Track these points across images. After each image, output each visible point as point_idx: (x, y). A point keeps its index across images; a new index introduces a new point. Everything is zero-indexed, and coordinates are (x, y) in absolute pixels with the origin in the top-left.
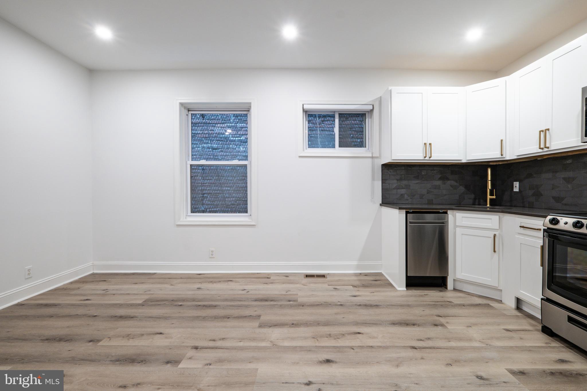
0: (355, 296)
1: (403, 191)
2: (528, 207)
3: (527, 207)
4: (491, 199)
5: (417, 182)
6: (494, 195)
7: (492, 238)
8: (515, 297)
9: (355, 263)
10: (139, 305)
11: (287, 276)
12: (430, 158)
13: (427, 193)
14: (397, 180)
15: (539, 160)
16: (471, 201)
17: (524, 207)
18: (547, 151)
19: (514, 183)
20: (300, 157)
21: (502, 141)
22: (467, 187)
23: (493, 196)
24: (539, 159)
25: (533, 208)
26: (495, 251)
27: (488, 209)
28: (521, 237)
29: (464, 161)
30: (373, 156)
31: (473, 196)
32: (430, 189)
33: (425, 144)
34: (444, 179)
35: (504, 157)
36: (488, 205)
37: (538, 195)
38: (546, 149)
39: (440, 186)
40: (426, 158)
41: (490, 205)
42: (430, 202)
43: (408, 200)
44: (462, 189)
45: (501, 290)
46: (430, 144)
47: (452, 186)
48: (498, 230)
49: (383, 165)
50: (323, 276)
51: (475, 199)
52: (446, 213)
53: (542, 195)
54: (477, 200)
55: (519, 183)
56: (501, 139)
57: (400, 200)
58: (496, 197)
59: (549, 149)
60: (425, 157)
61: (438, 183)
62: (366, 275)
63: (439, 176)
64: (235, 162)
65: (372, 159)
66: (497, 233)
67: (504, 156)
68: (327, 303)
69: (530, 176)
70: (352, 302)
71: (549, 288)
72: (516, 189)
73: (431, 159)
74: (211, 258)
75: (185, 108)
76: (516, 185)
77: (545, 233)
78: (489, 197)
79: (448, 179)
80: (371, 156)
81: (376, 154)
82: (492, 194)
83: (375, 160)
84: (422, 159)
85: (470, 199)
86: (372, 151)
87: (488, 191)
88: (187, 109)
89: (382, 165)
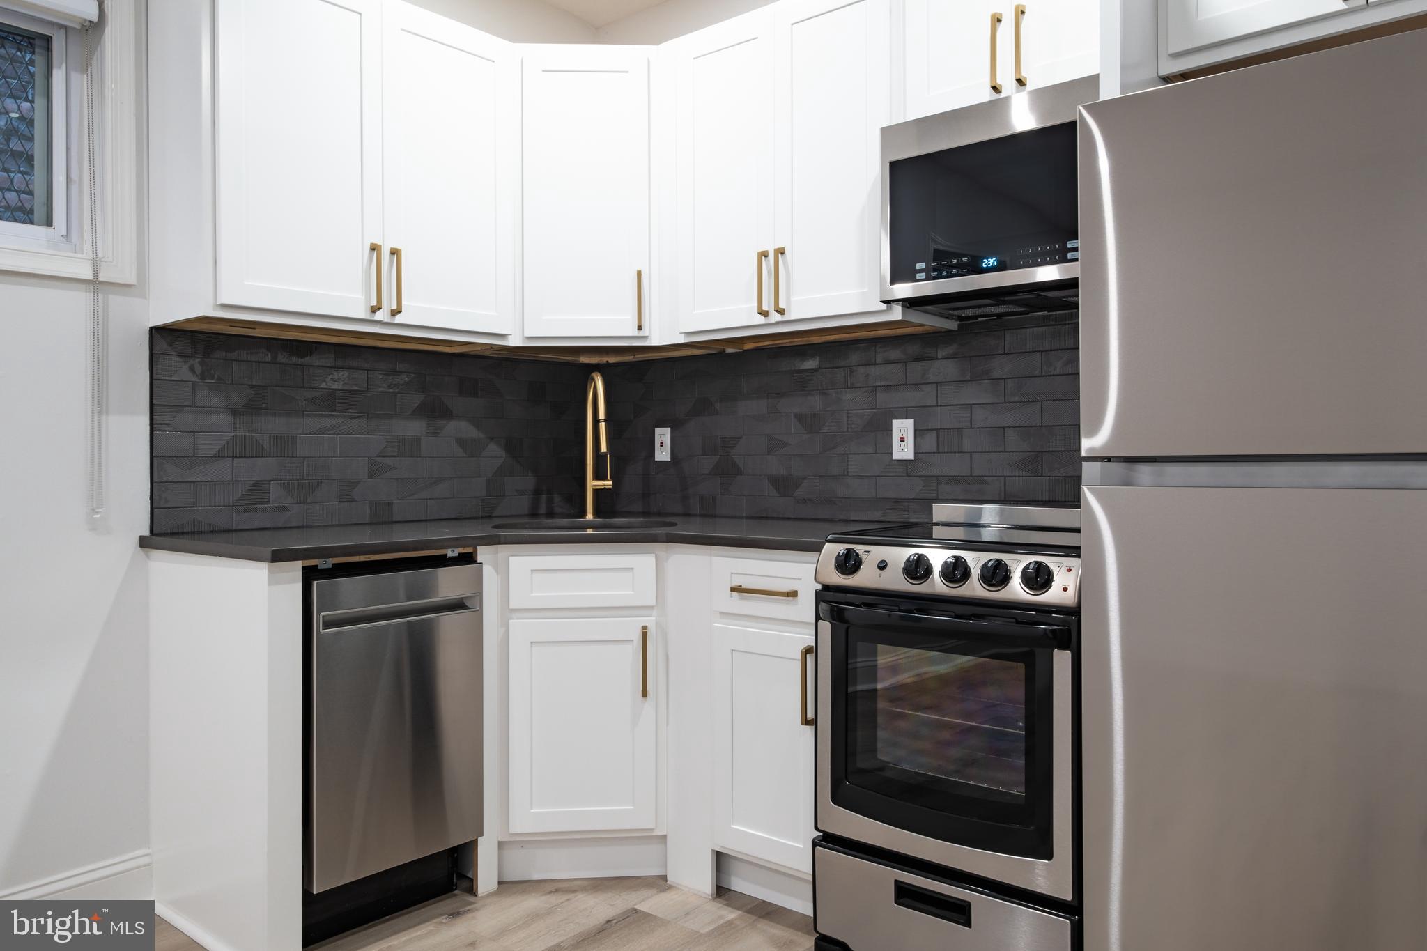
1: (261, 468)
2: (702, 516)
3: (695, 515)
4: (597, 492)
5: (328, 422)
6: (609, 478)
7: (635, 642)
8: (712, 850)
12: (394, 313)
13: (371, 475)
14: (235, 413)
15: (729, 353)
16: (524, 504)
17: (687, 515)
18: (778, 323)
19: (658, 431)
21: (639, 274)
22: (511, 447)
23: (605, 479)
24: (730, 350)
25: (713, 516)
26: (645, 694)
27: (590, 531)
28: (734, 627)
29: (515, 341)
30: (100, 279)
31: (529, 482)
32: (381, 454)
33: (374, 248)
34: (434, 411)
35: (647, 335)
36: (590, 516)
37: (727, 471)
38: (776, 317)
39: (418, 440)
40: (379, 316)
41: (597, 513)
42: (381, 517)
43: (284, 509)
44: (495, 454)
45: (664, 838)
46: (395, 252)
47: (461, 442)
48: (652, 607)
49: (158, 333)
51: (537, 493)
52: (469, 559)
53: (738, 472)
54: (544, 497)
55: (672, 432)
56: (639, 269)
57: (247, 511)
58: (613, 484)
59: (786, 318)
60: (374, 310)
61: (415, 428)
63: (417, 400)
65: (96, 291)
66: (650, 621)
67: (645, 332)
69: (704, 407)
71: (836, 799)
72: (663, 454)
73: (399, 319)
76: (663, 436)
77: (823, 606)
78: (592, 483)
79: (447, 414)
80: (91, 278)
81: (120, 270)
82: (599, 475)
83: (111, 297)
84: (363, 316)
85: (521, 493)
86: (95, 252)
87: (588, 463)
89: (151, 329)
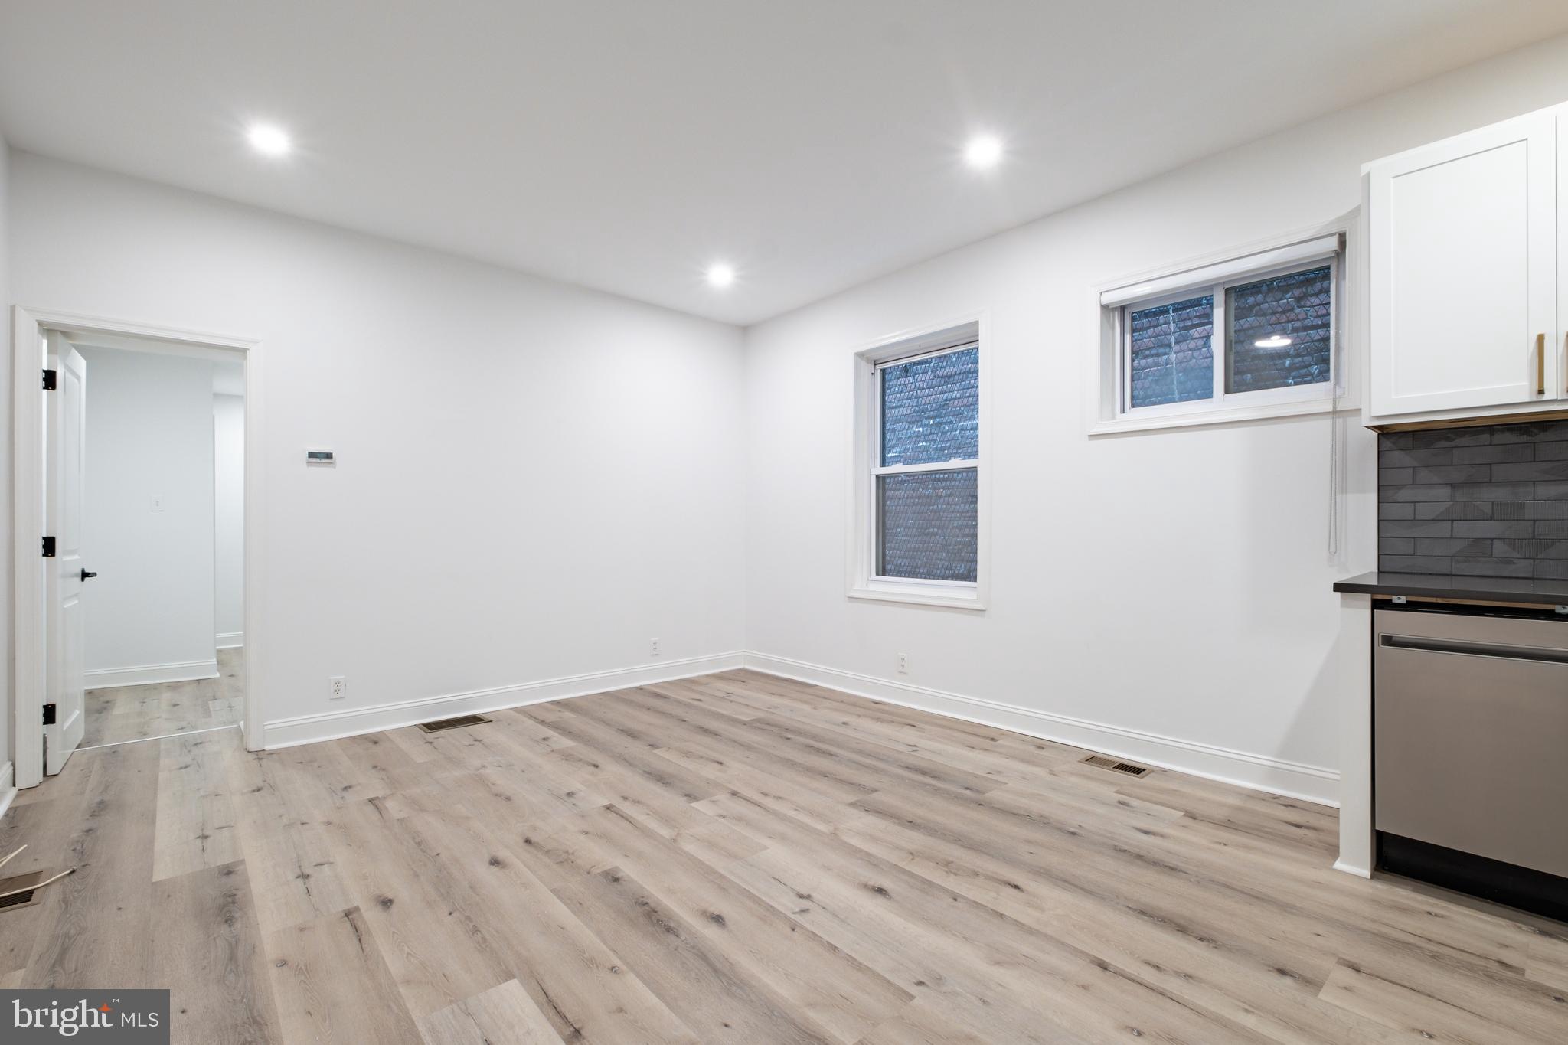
0: (1146, 832)
9: (1266, 760)
10: (744, 723)
11: (1041, 745)
20: (1092, 437)
30: (1337, 411)
33: (1539, 338)
49: (1383, 437)
50: (1137, 771)
60: (1540, 392)
62: (1290, 805)
64: (956, 463)
65: (1334, 419)
68: (1045, 818)
70: (1112, 838)
74: (900, 672)
75: (868, 361)
80: (1331, 411)
81: (1353, 401)
84: (1526, 400)
88: (873, 362)
89: (1379, 435)
